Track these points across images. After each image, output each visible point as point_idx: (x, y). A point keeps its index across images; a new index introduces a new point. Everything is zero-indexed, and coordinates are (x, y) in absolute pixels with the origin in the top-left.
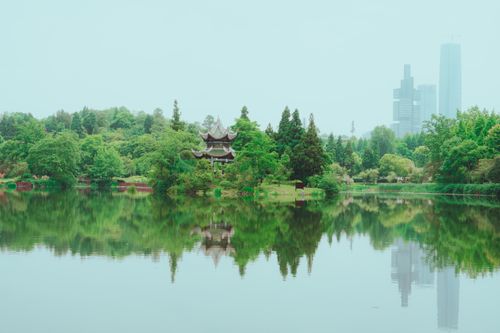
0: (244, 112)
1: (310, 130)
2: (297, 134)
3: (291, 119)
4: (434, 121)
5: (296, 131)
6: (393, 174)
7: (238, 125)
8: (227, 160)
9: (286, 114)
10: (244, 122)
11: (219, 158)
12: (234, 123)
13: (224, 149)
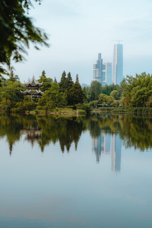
0: (44, 73)
1: (76, 82)
2: (70, 84)
3: (66, 77)
4: (128, 78)
5: (69, 82)
6: (104, 103)
7: (41, 79)
8: (38, 96)
9: (64, 74)
10: (44, 78)
11: (34, 95)
12: (39, 78)
13: (37, 91)
